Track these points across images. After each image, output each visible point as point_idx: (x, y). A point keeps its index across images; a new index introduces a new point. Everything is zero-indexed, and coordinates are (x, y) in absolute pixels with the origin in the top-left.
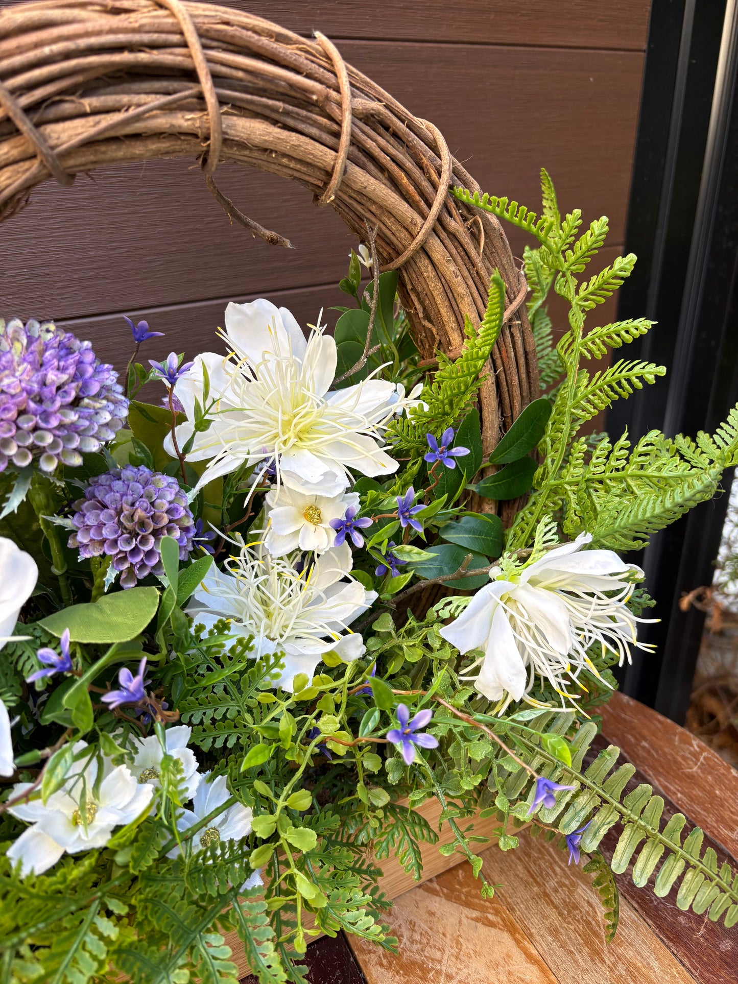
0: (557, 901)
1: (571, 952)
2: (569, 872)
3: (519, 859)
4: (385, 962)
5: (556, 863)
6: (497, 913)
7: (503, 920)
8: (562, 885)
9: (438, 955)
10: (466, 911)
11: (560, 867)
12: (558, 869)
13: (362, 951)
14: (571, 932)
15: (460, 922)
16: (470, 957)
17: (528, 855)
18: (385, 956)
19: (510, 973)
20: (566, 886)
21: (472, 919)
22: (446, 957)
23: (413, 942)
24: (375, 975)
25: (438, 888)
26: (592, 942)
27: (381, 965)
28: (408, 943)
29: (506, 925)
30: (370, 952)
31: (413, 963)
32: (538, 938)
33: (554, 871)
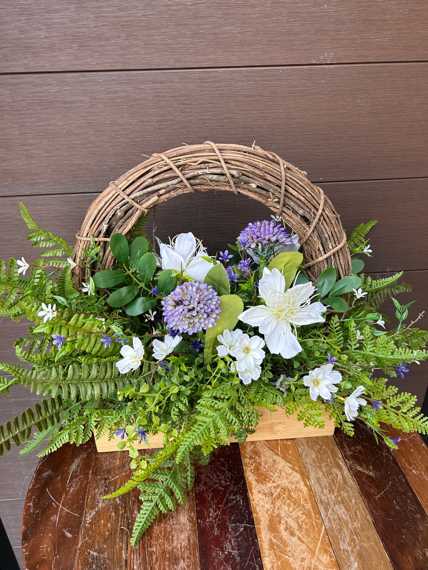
0: (324, 470)
1: (322, 487)
2: (333, 462)
3: (315, 452)
4: (253, 471)
5: (329, 457)
6: (299, 467)
7: (301, 470)
8: (327, 465)
9: (272, 474)
10: (288, 464)
11: (330, 459)
12: (329, 460)
13: (246, 466)
14: (325, 481)
15: (284, 467)
16: (284, 478)
17: (319, 452)
18: (253, 469)
19: (296, 487)
20: (330, 466)
21: (289, 467)
22: (275, 476)
23: (264, 468)
24: (248, 474)
25: (280, 454)
26: (332, 486)
27: (251, 472)
28: (263, 468)
29: (301, 472)
30: (248, 467)
31: (263, 474)
32: (311, 479)
33: (327, 460)
